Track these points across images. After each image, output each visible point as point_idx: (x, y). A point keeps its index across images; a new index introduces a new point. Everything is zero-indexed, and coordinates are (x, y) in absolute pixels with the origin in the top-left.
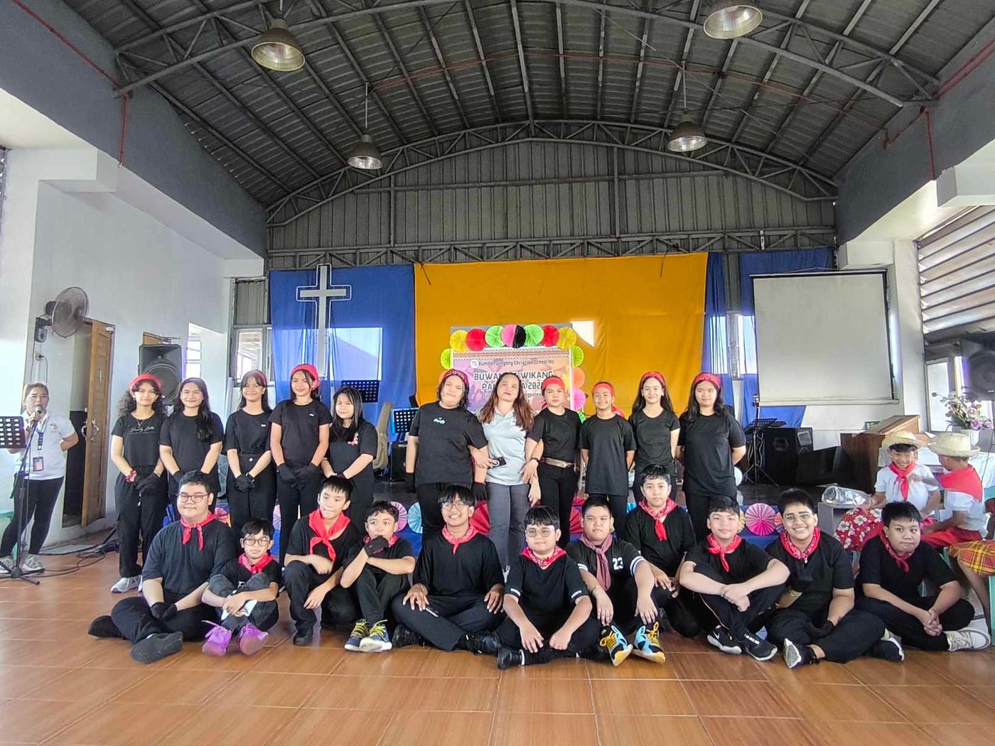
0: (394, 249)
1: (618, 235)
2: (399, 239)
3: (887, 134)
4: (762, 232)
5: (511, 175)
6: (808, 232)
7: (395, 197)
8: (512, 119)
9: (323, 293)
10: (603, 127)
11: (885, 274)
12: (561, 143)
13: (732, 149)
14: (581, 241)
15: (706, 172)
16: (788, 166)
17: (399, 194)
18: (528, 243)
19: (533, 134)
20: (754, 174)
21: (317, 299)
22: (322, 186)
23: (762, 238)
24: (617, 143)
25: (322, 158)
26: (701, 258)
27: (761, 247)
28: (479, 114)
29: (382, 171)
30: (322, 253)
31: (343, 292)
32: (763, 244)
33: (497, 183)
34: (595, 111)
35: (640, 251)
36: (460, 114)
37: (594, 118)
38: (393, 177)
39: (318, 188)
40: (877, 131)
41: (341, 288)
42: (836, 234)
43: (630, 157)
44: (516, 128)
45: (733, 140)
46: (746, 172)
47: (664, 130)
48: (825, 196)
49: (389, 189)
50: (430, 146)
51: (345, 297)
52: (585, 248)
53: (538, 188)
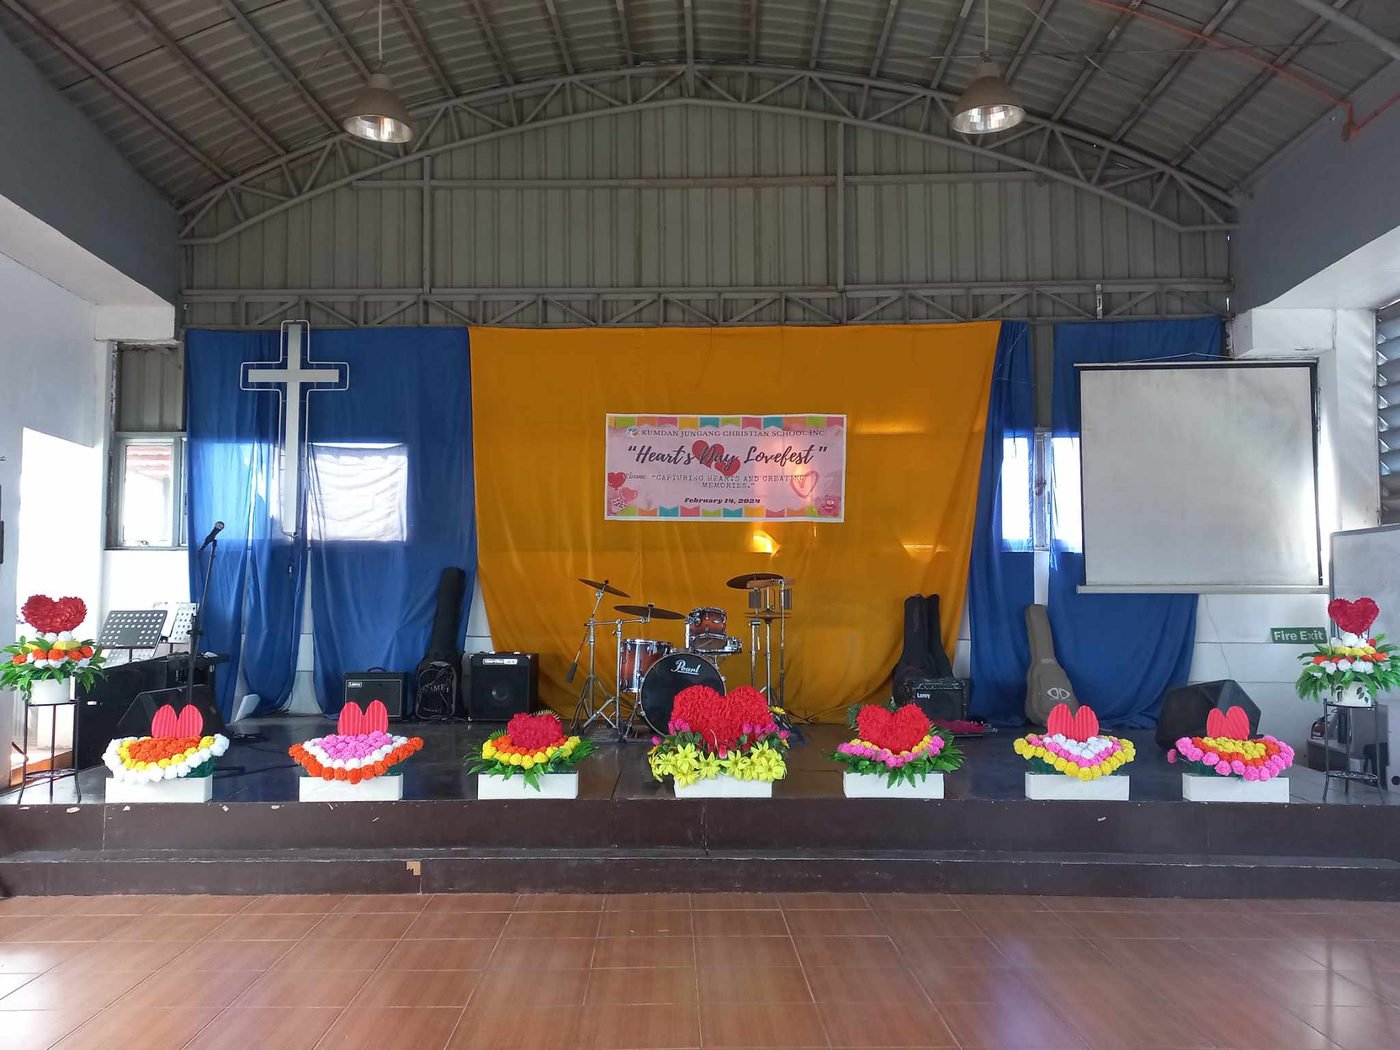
0: (431, 299)
1: (841, 286)
2: (439, 281)
3: (1351, 112)
4: (1098, 287)
5: (649, 169)
6: (1182, 287)
7: (432, 197)
8: (655, 59)
9: (293, 376)
10: (820, 84)
11: (1313, 367)
12: (741, 110)
13: (1052, 132)
14: (776, 296)
15: (1002, 175)
16: (1152, 168)
17: (439, 194)
18: (680, 296)
19: (692, 92)
20: (1089, 179)
21: (282, 386)
22: (292, 172)
23: (1099, 297)
24: (844, 115)
25: (292, 116)
26: (987, 333)
27: (1095, 313)
28: (592, 47)
29: (406, 148)
30: (291, 301)
31: (332, 376)
32: (1100, 308)
33: (623, 183)
34: (807, 52)
35: (878, 319)
36: (556, 45)
37: (805, 65)
38: (427, 161)
39: (282, 174)
40: (1334, 106)
41: (328, 367)
42: (1230, 292)
43: (865, 145)
44: (659, 78)
45: (1056, 116)
46: (1076, 177)
47: (930, 93)
48: (1214, 222)
49: (419, 183)
50: (498, 104)
51: (337, 385)
52: (781, 310)
53: (698, 195)
